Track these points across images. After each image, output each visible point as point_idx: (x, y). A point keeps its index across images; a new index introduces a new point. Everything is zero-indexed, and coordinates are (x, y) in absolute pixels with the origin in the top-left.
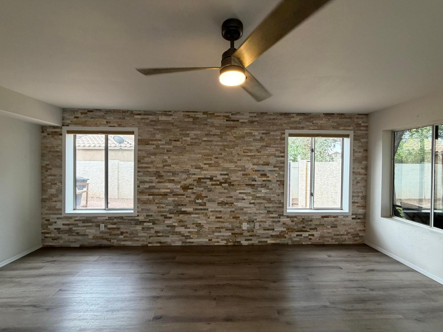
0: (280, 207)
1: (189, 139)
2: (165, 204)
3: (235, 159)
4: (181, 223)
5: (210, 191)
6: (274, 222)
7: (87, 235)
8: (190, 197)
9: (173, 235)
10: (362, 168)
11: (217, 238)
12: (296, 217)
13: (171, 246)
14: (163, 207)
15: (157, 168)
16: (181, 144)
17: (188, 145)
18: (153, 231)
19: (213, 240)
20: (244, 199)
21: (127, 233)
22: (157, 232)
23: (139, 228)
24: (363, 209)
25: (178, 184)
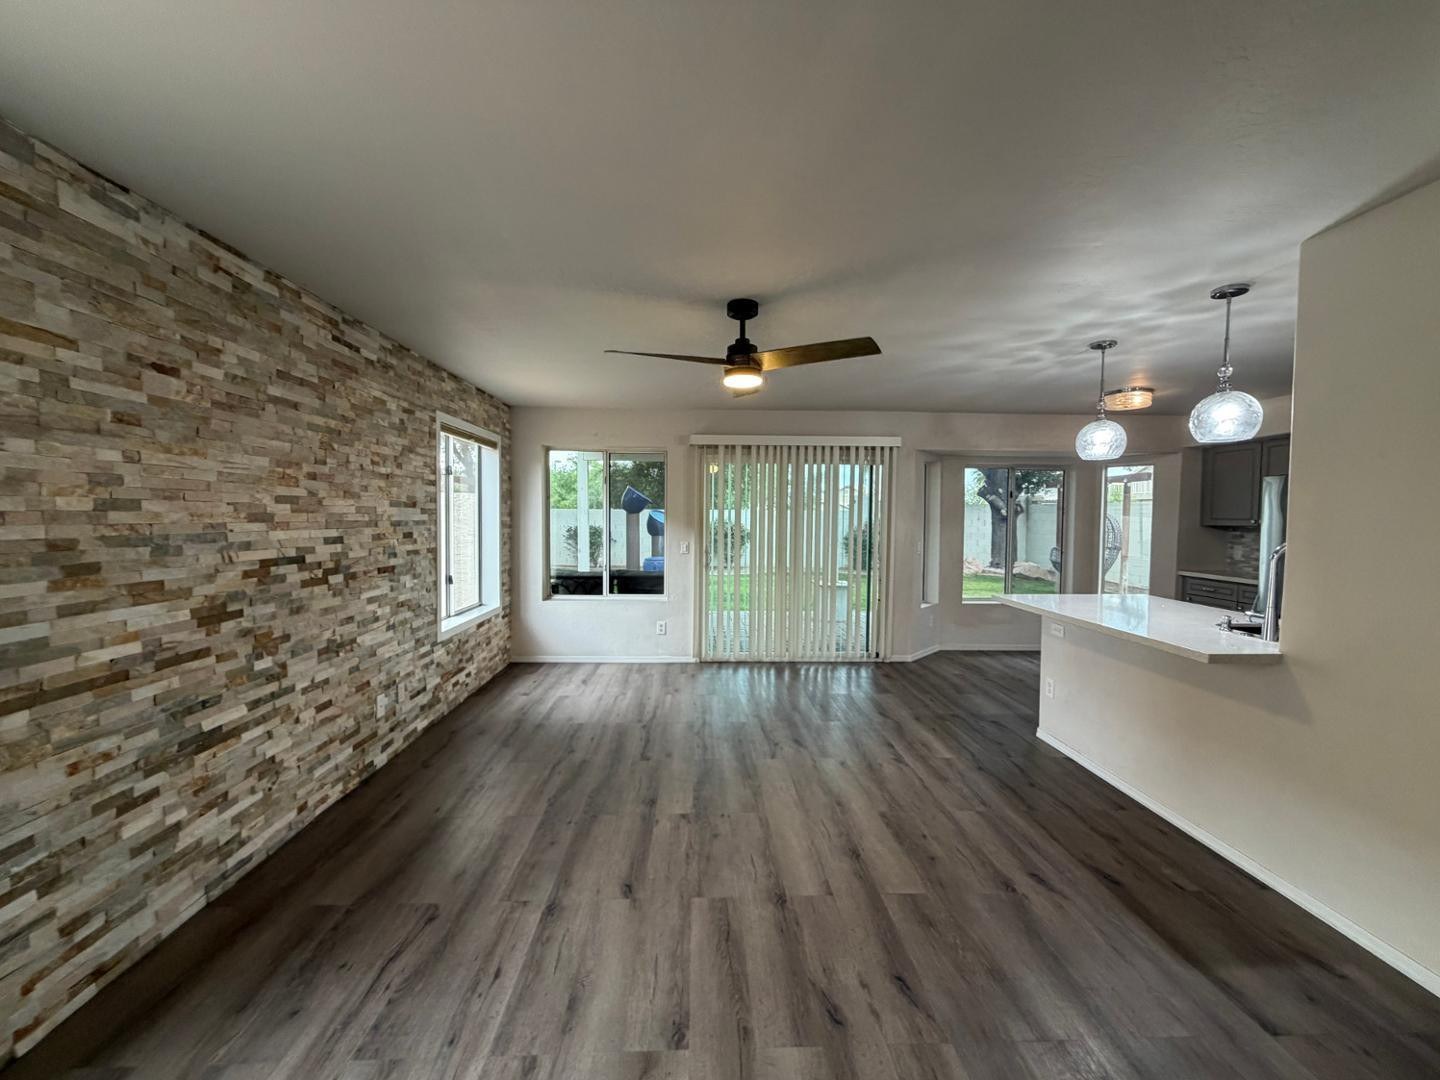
0: (432, 623)
1: (217, 374)
2: (117, 732)
3: (357, 483)
4: (202, 799)
5: (297, 611)
6: (425, 666)
8: (234, 655)
9: (168, 877)
10: (509, 515)
11: (321, 787)
12: (451, 641)
14: (107, 756)
16: (188, 391)
17: (215, 403)
19: (310, 803)
22: (71, 927)
24: (511, 594)
25: (182, 602)
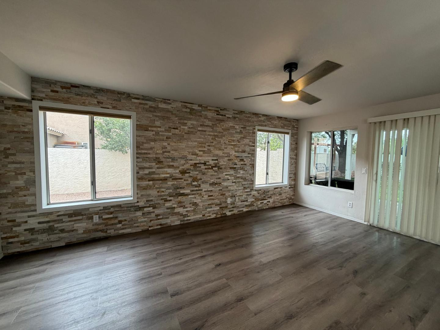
0: (251, 184)
1: (186, 128)
2: (165, 188)
3: (223, 147)
4: (180, 205)
5: (204, 174)
6: (248, 195)
7: (76, 230)
8: (187, 180)
9: (173, 215)
10: (294, 155)
11: (209, 213)
12: (260, 190)
13: (171, 226)
14: (163, 192)
15: (157, 154)
16: (180, 132)
17: (185, 133)
18: (153, 215)
19: (206, 215)
20: (229, 180)
21: (125, 220)
22: (157, 215)
23: (139, 213)
24: (294, 181)
25: (177, 169)
